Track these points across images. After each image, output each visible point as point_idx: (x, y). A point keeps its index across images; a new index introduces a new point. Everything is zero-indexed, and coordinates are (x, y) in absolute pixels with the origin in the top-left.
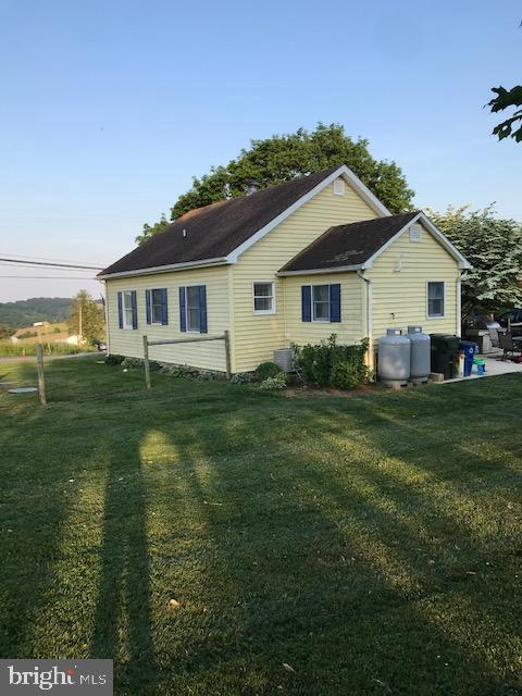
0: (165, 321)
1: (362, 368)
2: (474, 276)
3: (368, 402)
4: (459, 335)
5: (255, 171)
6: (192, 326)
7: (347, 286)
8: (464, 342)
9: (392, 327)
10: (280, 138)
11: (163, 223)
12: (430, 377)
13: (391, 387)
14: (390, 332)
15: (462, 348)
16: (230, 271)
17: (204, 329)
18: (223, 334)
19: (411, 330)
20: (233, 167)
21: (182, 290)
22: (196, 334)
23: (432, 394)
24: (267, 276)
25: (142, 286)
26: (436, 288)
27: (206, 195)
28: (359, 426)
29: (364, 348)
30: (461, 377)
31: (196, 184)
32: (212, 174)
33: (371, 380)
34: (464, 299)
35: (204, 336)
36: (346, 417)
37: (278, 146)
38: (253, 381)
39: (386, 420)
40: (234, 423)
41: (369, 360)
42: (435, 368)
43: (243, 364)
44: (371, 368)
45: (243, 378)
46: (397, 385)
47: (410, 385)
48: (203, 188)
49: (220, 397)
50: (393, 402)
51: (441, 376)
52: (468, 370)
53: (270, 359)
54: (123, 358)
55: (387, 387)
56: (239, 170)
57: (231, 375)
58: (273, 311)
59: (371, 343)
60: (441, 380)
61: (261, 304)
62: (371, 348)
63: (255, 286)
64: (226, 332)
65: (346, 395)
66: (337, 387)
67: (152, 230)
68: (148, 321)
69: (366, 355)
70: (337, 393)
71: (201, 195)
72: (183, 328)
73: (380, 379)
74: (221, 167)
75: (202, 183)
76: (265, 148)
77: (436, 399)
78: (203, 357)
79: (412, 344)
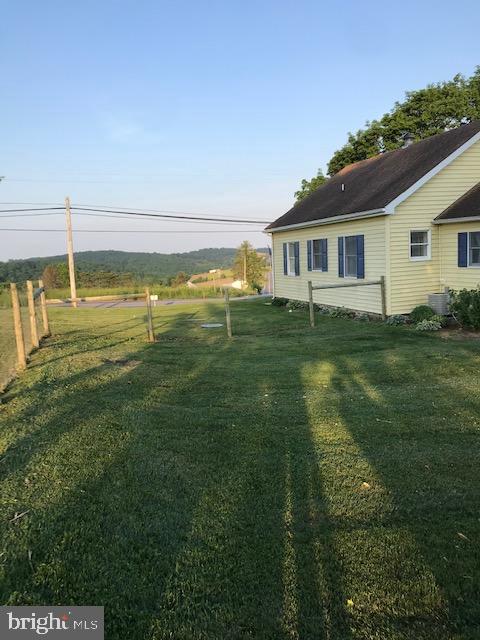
0: (325, 268)
5: (410, 122)
6: (350, 272)
10: (435, 86)
11: (320, 178)
16: (387, 221)
17: (361, 274)
18: (379, 279)
20: (386, 120)
21: (340, 239)
22: (354, 280)
24: (423, 224)
25: (304, 238)
27: (361, 149)
31: (351, 139)
32: (367, 128)
35: (360, 281)
37: (432, 95)
38: (408, 322)
40: (392, 358)
43: (397, 307)
45: (399, 320)
48: (357, 142)
49: (377, 336)
53: (425, 302)
54: (287, 301)
56: (393, 122)
57: (387, 317)
58: (428, 257)
61: (417, 251)
63: (412, 234)
64: (383, 277)
67: (309, 185)
68: (309, 268)
71: (356, 149)
72: (341, 274)
74: (375, 121)
75: (356, 138)
76: (419, 98)
78: (360, 300)
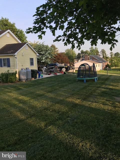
2: (40, 57)
3: (17, 85)
7: (11, 59)
8: (38, 71)
9: (22, 68)
12: (31, 79)
13: (23, 81)
19: (27, 69)
23: (31, 82)
26: (32, 60)
28: (15, 90)
29: (16, 73)
33: (18, 80)
34: (38, 62)
36: (12, 89)
39: (21, 89)
41: (17, 76)
42: (32, 77)
44: (18, 77)
47: (27, 81)
50: (23, 85)
52: (39, 77)
59: (17, 72)
60: (33, 79)
65: (12, 84)
66: (10, 82)
69: (17, 75)
70: (10, 84)
73: (20, 80)
79: (27, 72)
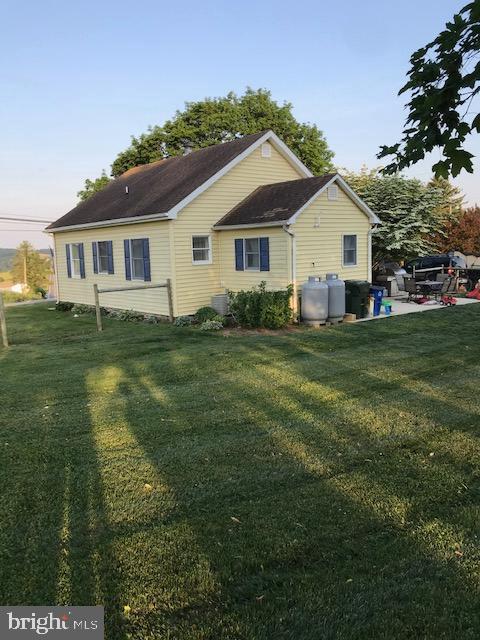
0: (111, 271)
1: (287, 310)
2: (384, 229)
3: (293, 339)
4: (370, 281)
5: (190, 131)
6: (137, 275)
7: (275, 239)
8: (375, 287)
9: (312, 275)
10: (212, 100)
11: (104, 179)
12: (345, 317)
13: (312, 326)
14: (311, 279)
15: (372, 291)
16: (171, 225)
17: (148, 278)
18: (165, 282)
19: (329, 277)
20: (168, 127)
21: (126, 242)
22: (140, 282)
23: (346, 331)
24: (204, 230)
25: (89, 239)
26: (350, 240)
27: (144, 153)
28: (286, 358)
29: (290, 293)
30: (371, 316)
31: (135, 143)
32: (149, 133)
33: (296, 321)
34: (375, 249)
35: (147, 284)
36: (274, 351)
37: (210, 108)
38: (194, 323)
39: (307, 353)
40: (178, 358)
41: (293, 303)
42: (349, 309)
43: (184, 309)
44: (296, 311)
45: (185, 321)
46: (317, 324)
47: (328, 324)
48: (141, 146)
49: (165, 337)
50: (313, 338)
51: (354, 316)
52: (377, 310)
53: (208, 303)
54: (72, 305)
55: (308, 326)
56: (174, 130)
57: (174, 319)
58: (210, 261)
59: (295, 288)
60: (353, 319)
61: (199, 255)
62: (295, 293)
63: (194, 239)
64: (169, 280)
65: (274, 333)
66: (267, 327)
67: (93, 185)
68: (96, 271)
69: (291, 299)
70: (267, 332)
71: (139, 152)
72: (128, 277)
73: (302, 319)
74: (157, 127)
75: (140, 142)
76: (198, 109)
77: (349, 335)
78: (148, 303)
79: (330, 289)
